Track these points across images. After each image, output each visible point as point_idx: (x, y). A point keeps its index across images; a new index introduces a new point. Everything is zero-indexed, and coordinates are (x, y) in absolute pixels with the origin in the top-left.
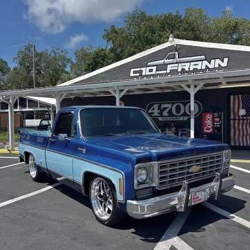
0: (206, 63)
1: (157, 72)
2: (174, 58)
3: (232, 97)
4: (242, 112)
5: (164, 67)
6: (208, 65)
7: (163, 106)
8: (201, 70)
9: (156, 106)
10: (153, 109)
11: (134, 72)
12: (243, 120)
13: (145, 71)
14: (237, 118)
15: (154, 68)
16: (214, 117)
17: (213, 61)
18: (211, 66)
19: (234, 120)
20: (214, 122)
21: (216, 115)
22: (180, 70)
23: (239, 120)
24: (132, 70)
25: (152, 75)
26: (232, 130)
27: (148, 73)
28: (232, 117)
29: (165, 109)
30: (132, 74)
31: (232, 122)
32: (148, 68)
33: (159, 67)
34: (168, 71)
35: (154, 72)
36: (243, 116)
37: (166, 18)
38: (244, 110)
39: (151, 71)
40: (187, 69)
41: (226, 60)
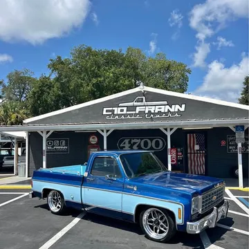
0: (168, 107)
1: (128, 113)
2: (142, 101)
3: (188, 135)
4: (197, 147)
5: (134, 108)
6: (170, 109)
7: (133, 141)
8: (165, 113)
9: (127, 141)
10: (125, 143)
11: (107, 111)
12: (197, 153)
13: (117, 111)
14: (193, 152)
15: (125, 109)
16: (177, 152)
17: (173, 106)
18: (172, 110)
19: (191, 153)
20: (177, 155)
21: (179, 150)
22: (147, 112)
23: (194, 153)
24: (105, 109)
25: (122, 114)
26: (189, 162)
27: (119, 113)
28: (189, 151)
29: (135, 143)
30: (105, 113)
31: (189, 155)
32: (120, 109)
33: (129, 108)
34: (137, 112)
35: (125, 112)
36: (197, 150)
37: (109, 54)
38: (198, 146)
39: (122, 111)
40: (153, 111)
41: (183, 106)
